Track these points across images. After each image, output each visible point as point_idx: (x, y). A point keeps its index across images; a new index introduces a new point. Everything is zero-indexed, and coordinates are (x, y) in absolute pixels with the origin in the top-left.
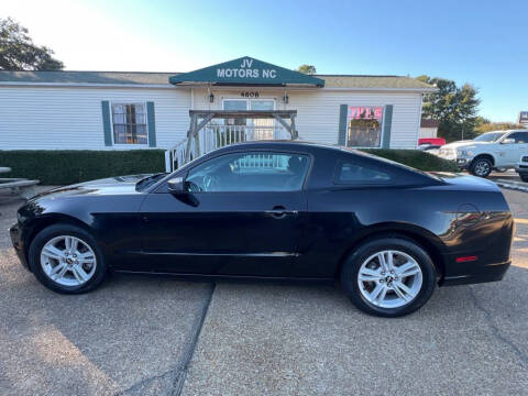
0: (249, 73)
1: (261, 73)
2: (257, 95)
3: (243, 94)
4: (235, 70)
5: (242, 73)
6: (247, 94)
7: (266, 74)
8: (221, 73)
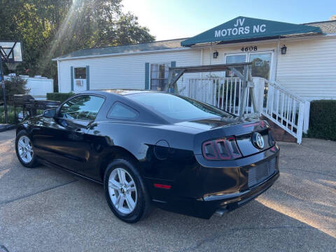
0: (241, 31)
1: (251, 29)
2: (255, 48)
3: (242, 49)
4: (229, 30)
5: (235, 31)
6: (246, 49)
7: (256, 29)
8: (217, 34)
